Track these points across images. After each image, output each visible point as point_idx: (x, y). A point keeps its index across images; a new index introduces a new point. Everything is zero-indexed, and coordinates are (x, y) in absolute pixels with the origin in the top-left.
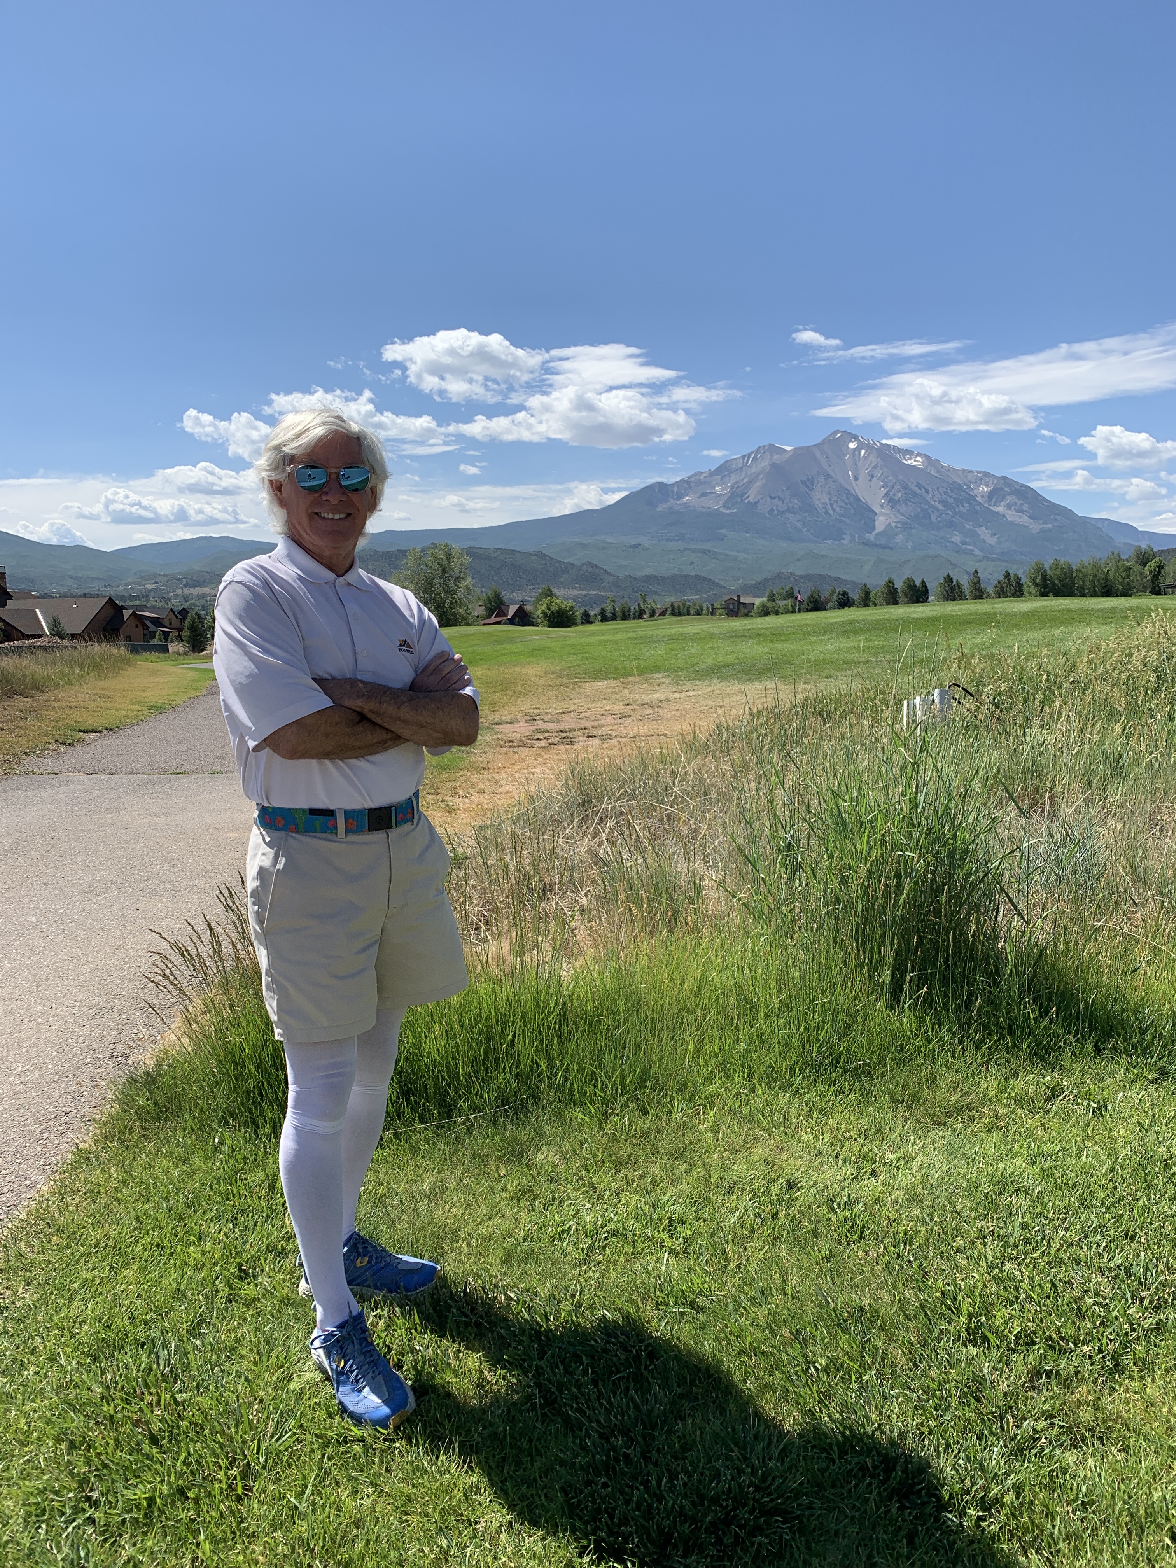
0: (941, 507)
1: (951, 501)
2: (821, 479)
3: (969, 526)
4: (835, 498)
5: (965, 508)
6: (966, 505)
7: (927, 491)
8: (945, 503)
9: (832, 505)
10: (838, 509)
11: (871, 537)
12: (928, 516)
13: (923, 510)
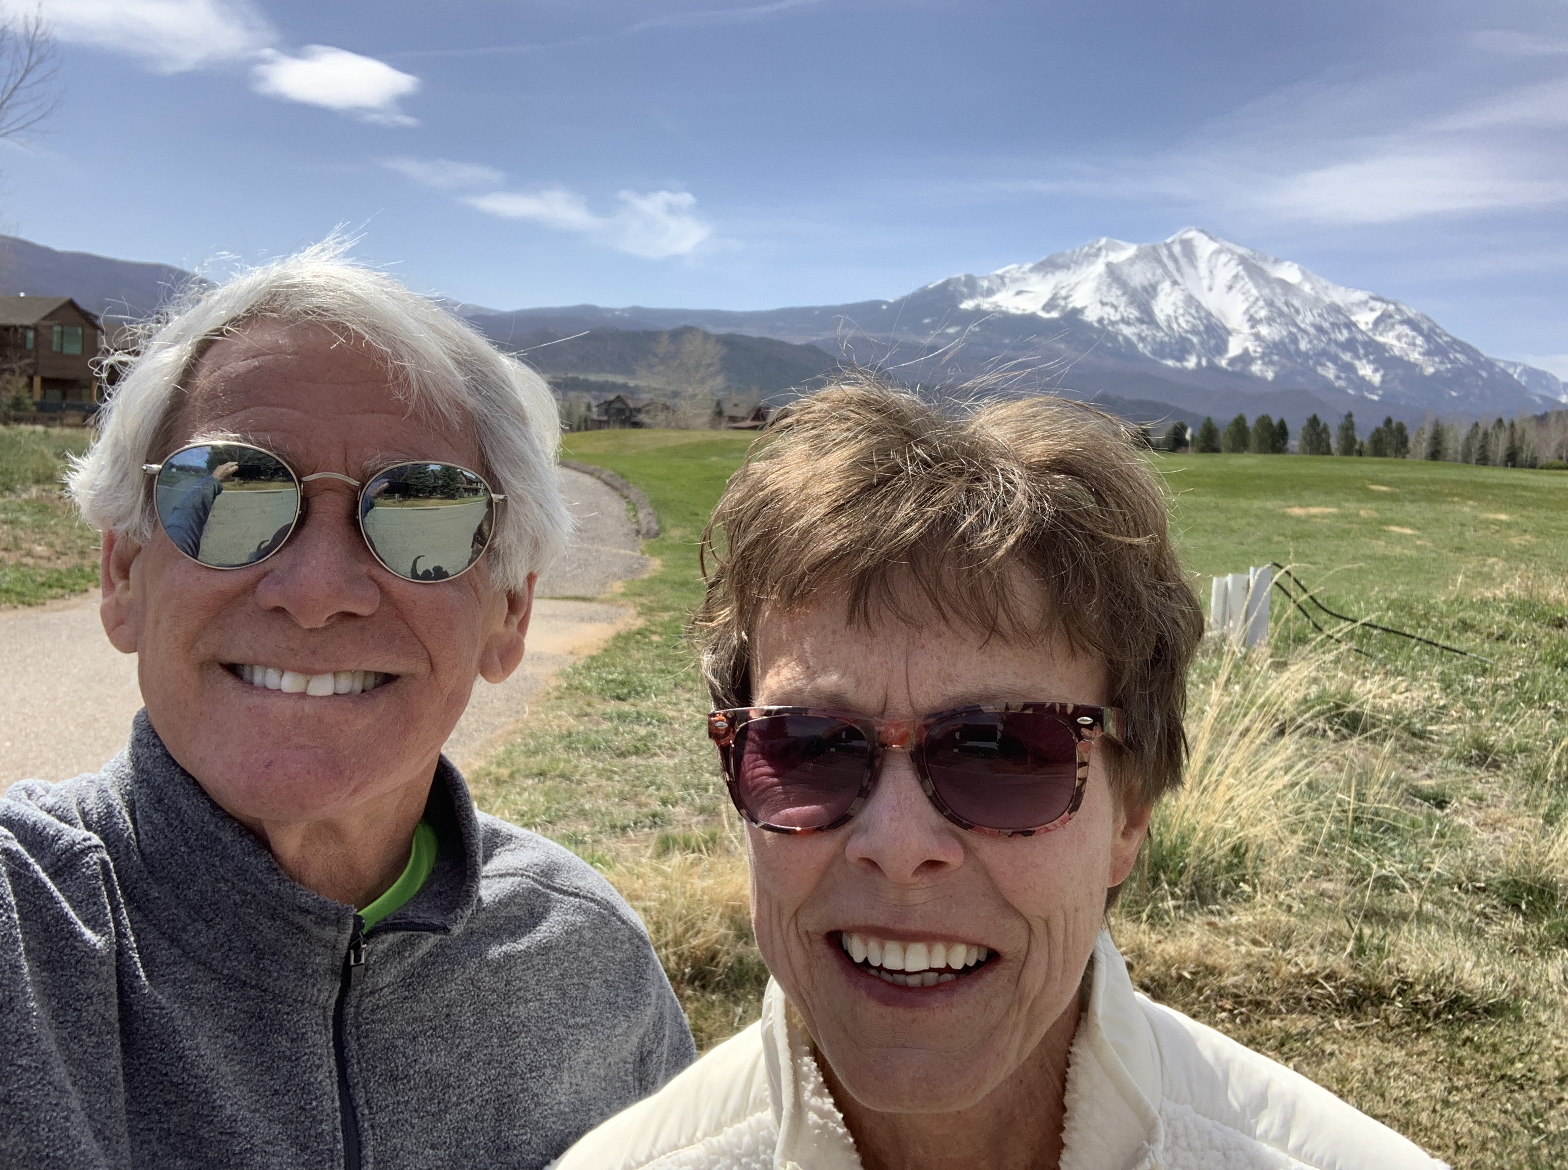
4: (1182, 311)
6: (1345, 332)
8: (1318, 327)
9: (1176, 318)
11: (1224, 362)
12: (1294, 340)
13: (1290, 333)
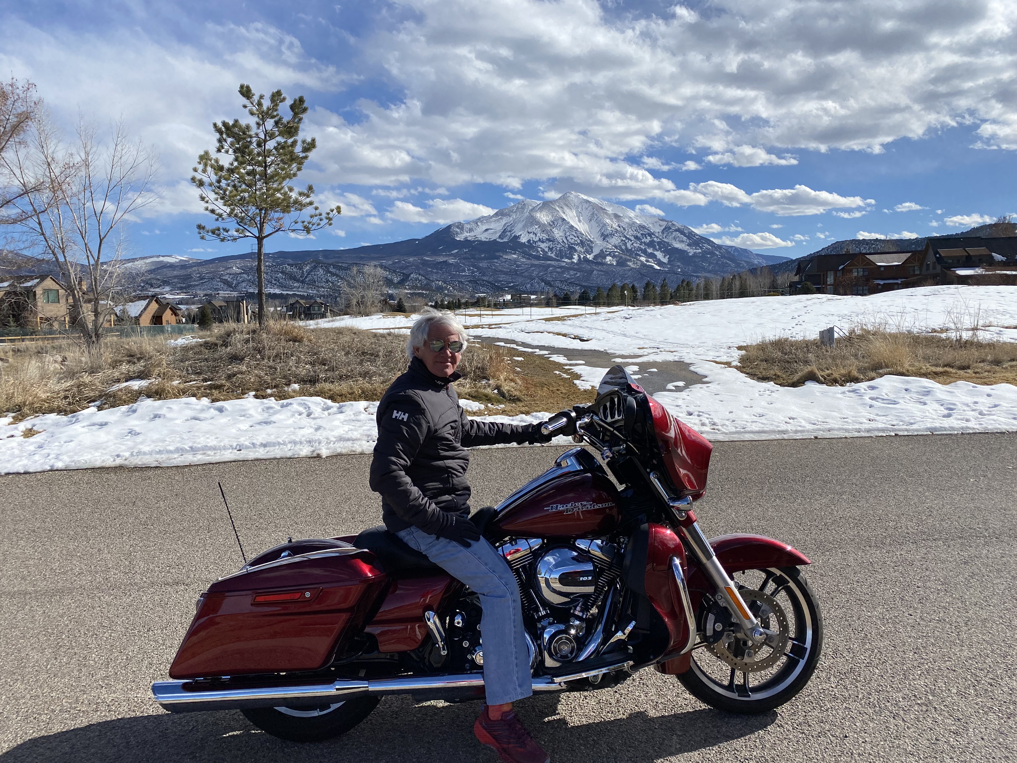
0: (632, 238)
1: (639, 235)
2: (560, 222)
3: (650, 251)
4: (568, 234)
5: (648, 239)
6: (649, 238)
7: (624, 229)
8: (636, 237)
9: (566, 238)
10: (570, 240)
11: (590, 257)
12: (625, 244)
13: (622, 240)
